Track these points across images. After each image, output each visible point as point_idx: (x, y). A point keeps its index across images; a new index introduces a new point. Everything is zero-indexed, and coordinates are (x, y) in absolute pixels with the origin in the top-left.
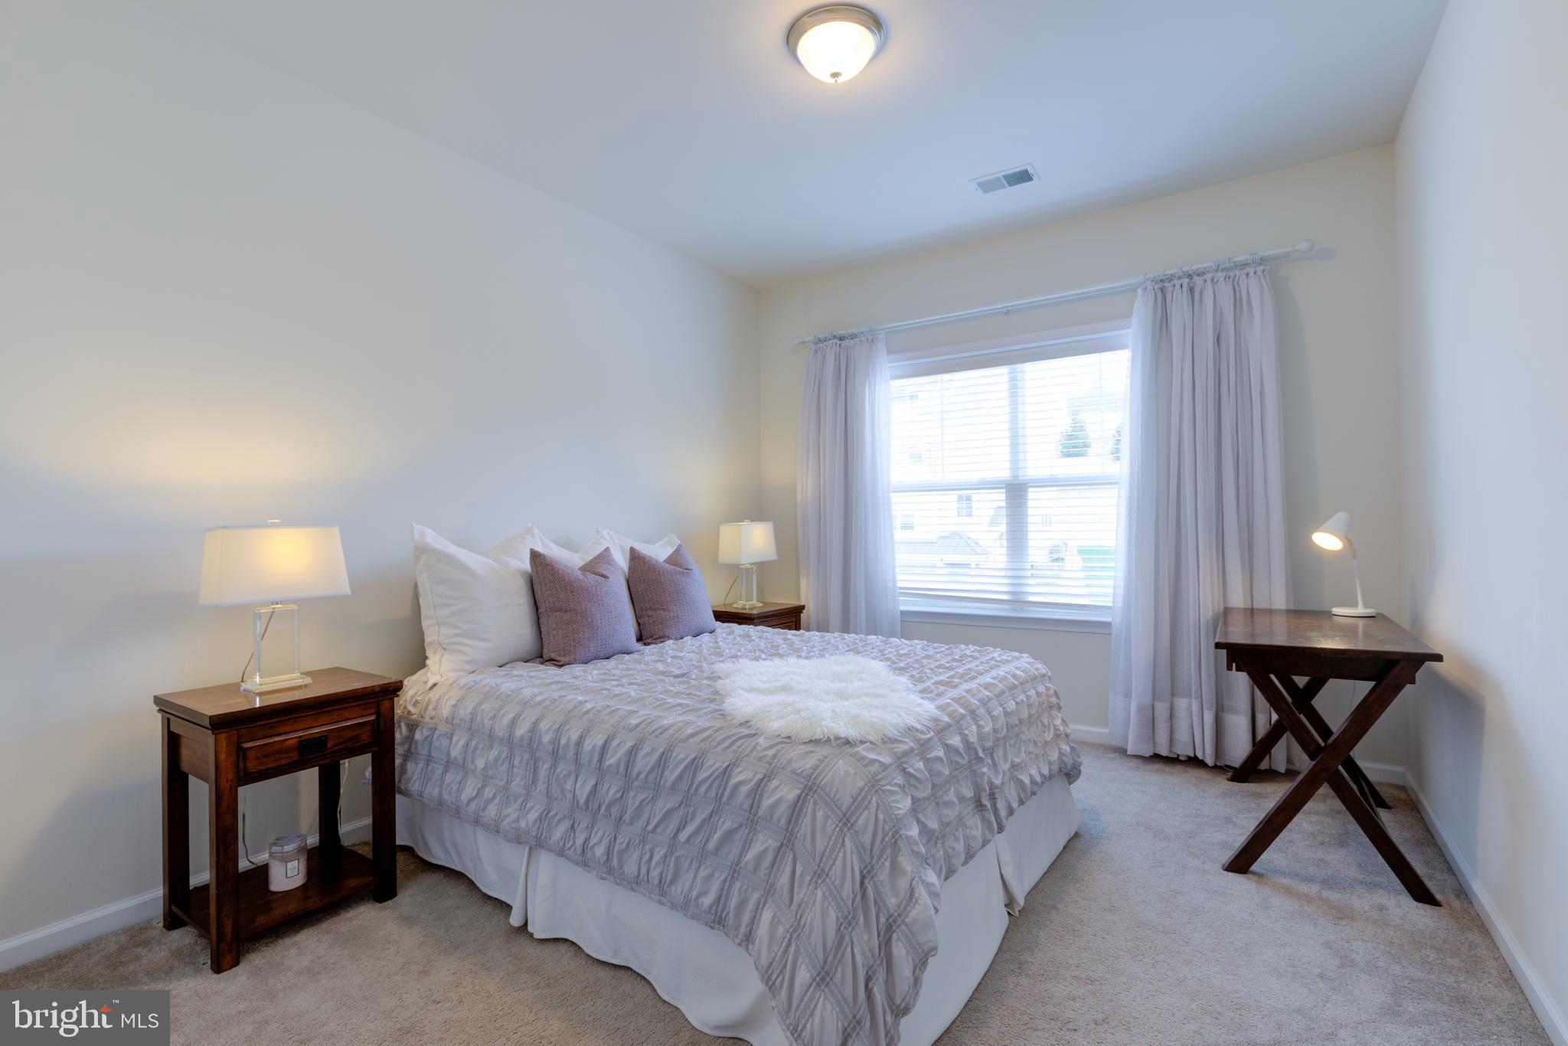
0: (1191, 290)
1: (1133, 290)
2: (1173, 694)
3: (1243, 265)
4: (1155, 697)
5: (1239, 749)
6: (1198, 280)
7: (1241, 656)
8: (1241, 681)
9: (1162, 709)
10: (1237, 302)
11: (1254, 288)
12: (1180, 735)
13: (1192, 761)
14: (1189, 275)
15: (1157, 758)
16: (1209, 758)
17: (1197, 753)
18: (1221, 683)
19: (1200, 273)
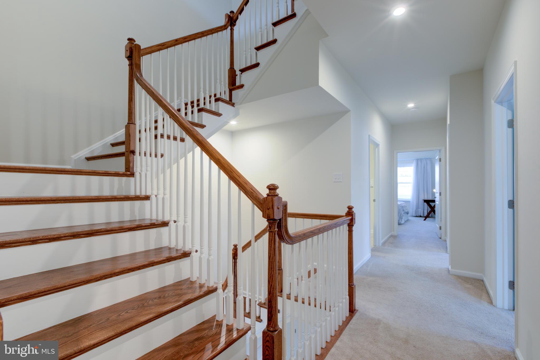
0: (421, 161)
1: (414, 160)
2: (418, 209)
3: (427, 159)
4: (416, 209)
5: (426, 214)
6: (422, 160)
7: (425, 201)
8: (425, 204)
9: (417, 210)
10: (426, 163)
11: (428, 162)
12: (419, 213)
13: (420, 216)
14: (421, 159)
15: (417, 216)
16: (422, 216)
17: (421, 215)
18: (424, 205)
19: (422, 159)
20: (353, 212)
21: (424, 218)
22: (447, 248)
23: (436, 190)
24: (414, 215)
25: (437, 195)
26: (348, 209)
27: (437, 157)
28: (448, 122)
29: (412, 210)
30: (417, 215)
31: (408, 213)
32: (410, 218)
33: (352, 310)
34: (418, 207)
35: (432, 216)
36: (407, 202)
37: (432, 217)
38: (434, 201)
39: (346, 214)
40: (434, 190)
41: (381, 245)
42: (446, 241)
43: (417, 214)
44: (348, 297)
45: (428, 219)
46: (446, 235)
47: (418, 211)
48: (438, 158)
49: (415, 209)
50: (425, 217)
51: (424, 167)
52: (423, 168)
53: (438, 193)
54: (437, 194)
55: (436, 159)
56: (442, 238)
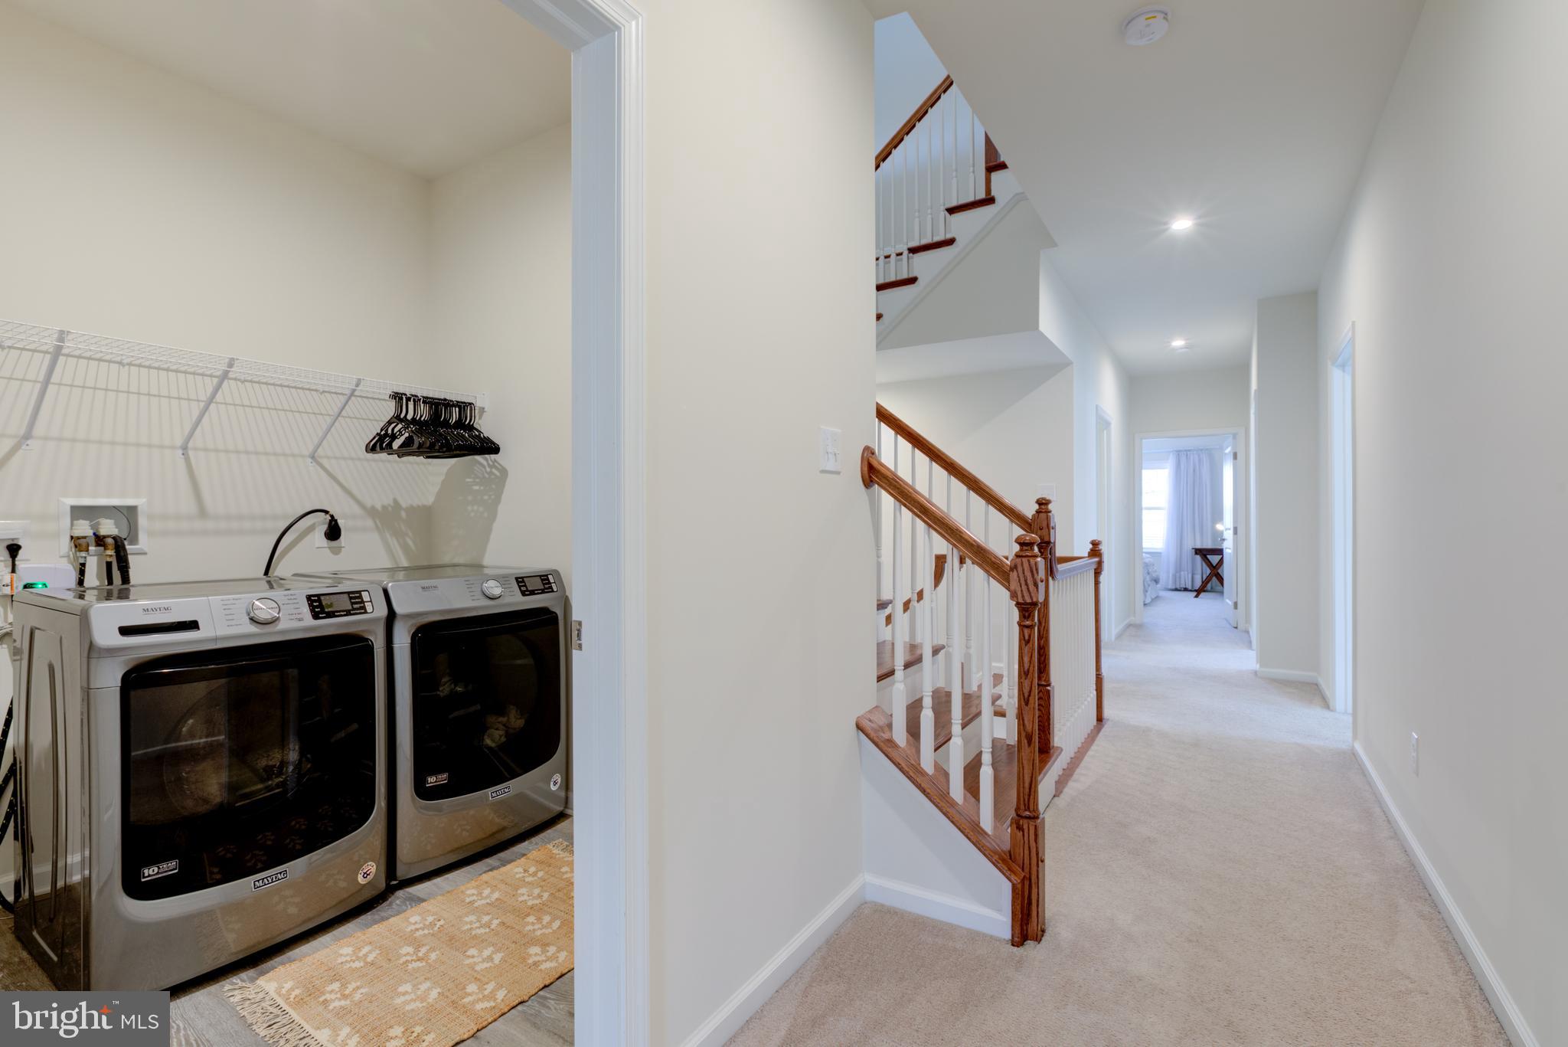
0: (1187, 455)
1: (1170, 453)
2: (1180, 571)
3: (1202, 450)
4: (1176, 572)
5: (1198, 584)
6: (1188, 453)
7: (1197, 551)
8: (1198, 557)
9: (1178, 575)
10: (1200, 460)
11: (1205, 458)
12: (1183, 582)
13: (1186, 590)
14: (1186, 451)
15: (1176, 590)
16: (1190, 588)
17: (1187, 587)
18: (1193, 562)
19: (1189, 451)
20: (1100, 550)
21: (1195, 594)
22: (1250, 642)
23: (1225, 526)
24: (1170, 587)
25: (1229, 535)
26: (1091, 546)
27: (1228, 450)
28: (1254, 385)
29: (1166, 577)
30: (1178, 587)
31: (1156, 581)
32: (1163, 593)
33: (1100, 719)
34: (1179, 568)
35: (1212, 588)
36: (1155, 554)
37: (1212, 591)
38: (1219, 552)
39: (1089, 553)
40: (1219, 527)
41: (1113, 638)
42: (1248, 632)
43: (1178, 584)
44: (1095, 692)
45: (1202, 595)
46: (1248, 620)
47: (1180, 578)
48: (1230, 452)
49: (1172, 571)
50: (1196, 591)
51: (1194, 471)
52: (1192, 471)
53: (1229, 529)
54: (1228, 531)
55: (1226, 454)
56: (1239, 627)
